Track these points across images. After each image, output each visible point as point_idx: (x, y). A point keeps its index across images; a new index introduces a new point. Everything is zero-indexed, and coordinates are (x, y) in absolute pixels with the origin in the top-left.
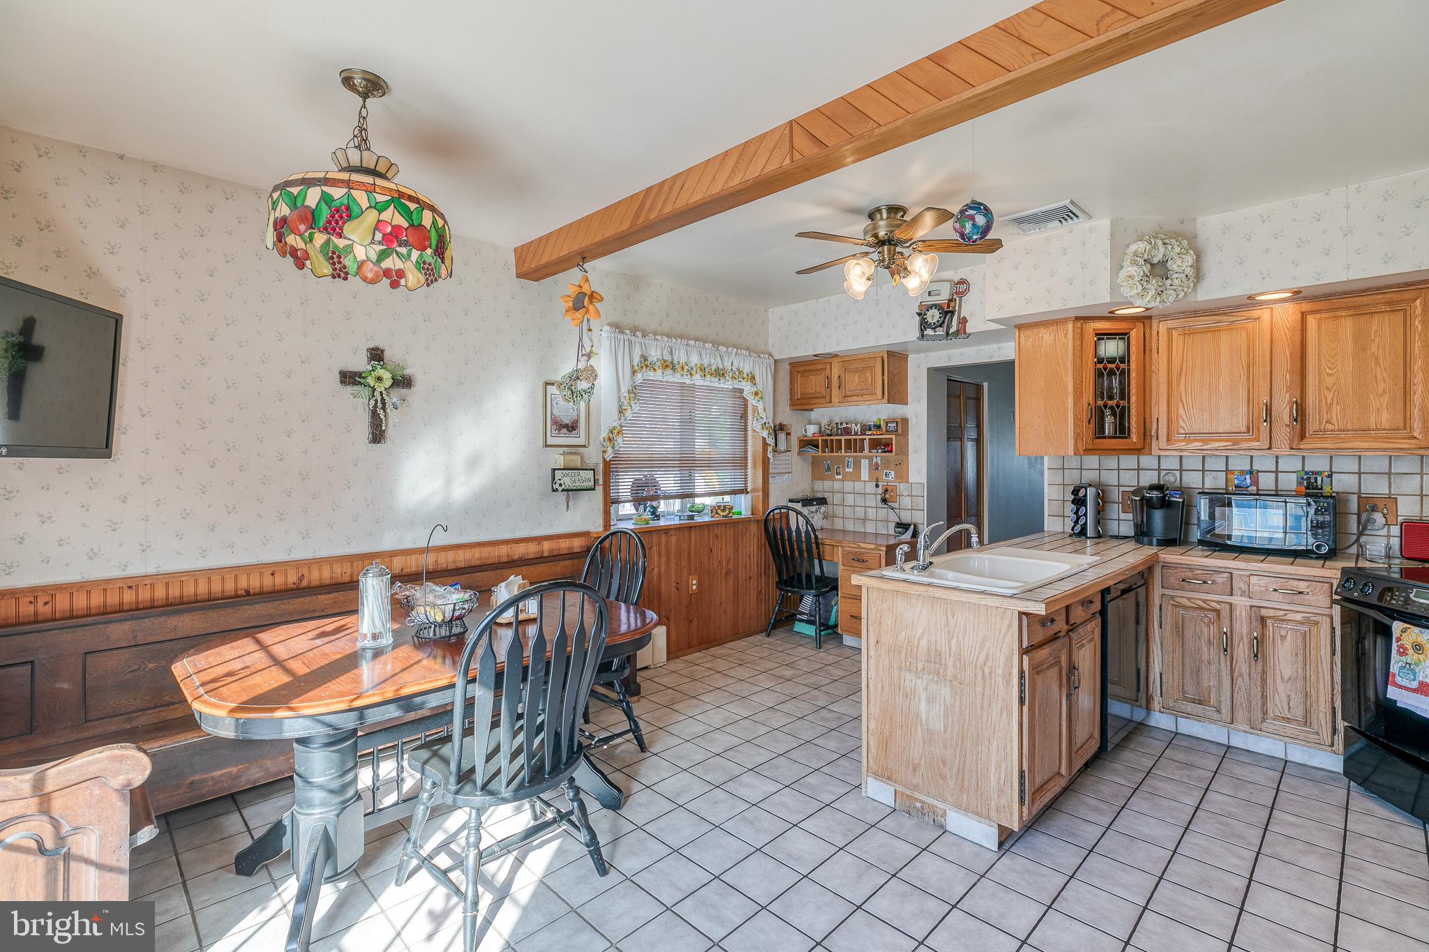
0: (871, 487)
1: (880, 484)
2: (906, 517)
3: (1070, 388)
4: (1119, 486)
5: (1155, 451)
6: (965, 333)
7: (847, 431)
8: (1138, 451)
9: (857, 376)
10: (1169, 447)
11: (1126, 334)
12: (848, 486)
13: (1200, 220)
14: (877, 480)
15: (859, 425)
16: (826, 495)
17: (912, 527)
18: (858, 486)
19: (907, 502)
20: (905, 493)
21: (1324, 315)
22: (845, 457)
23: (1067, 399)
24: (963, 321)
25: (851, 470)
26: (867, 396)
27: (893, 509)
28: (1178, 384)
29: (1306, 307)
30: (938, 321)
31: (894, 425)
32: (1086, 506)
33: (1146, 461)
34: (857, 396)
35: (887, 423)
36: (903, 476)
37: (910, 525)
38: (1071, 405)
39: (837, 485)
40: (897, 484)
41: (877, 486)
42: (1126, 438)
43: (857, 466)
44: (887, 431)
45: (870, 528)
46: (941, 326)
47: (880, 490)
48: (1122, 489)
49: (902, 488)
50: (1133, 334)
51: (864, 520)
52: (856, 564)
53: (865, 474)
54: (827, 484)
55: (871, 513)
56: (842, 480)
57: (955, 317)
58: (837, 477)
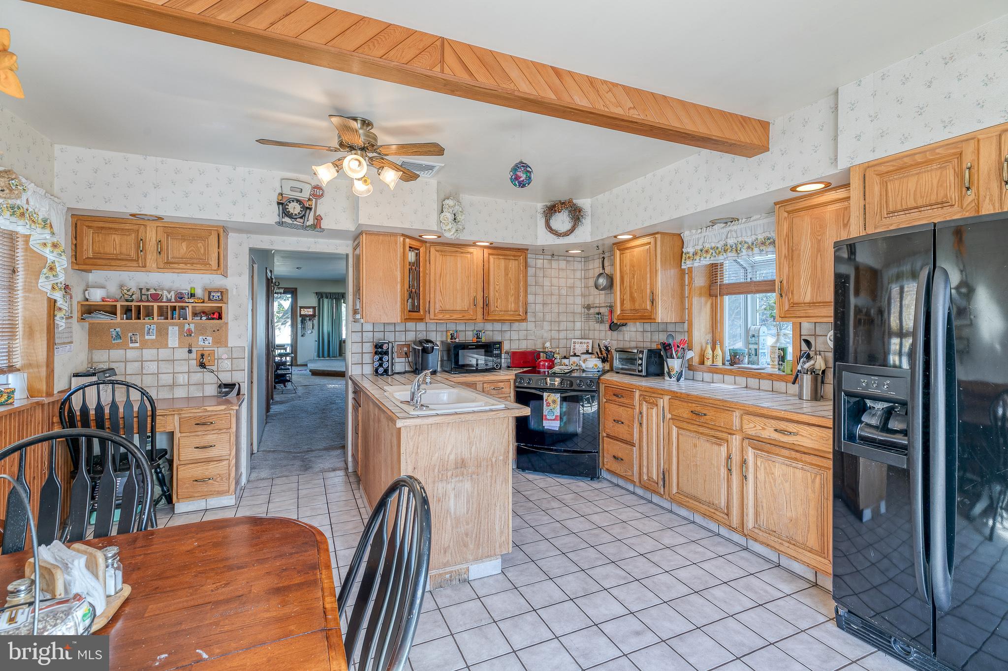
0: (182, 353)
1: (194, 350)
2: (226, 378)
3: (399, 279)
4: (395, 342)
5: (427, 320)
6: (320, 227)
7: (156, 298)
8: (421, 320)
9: (184, 245)
10: (435, 318)
11: (418, 249)
12: (148, 353)
13: (461, 195)
14: (190, 346)
15: (172, 293)
16: (113, 366)
17: (237, 386)
18: (164, 353)
19: (226, 364)
20: (225, 356)
21: (495, 257)
22: (144, 324)
23: (397, 286)
24: (318, 219)
25: (154, 337)
26: (198, 266)
27: (212, 372)
28: (440, 283)
29: (491, 251)
30: (299, 213)
31: (219, 294)
32: (388, 355)
33: (421, 326)
34: (186, 264)
35: (210, 293)
36: (221, 340)
37: (234, 385)
38: (399, 290)
39: (131, 354)
40: (216, 349)
41: (190, 351)
42: (418, 312)
43: (162, 333)
44: (209, 299)
45: (180, 393)
46: (301, 218)
47: (194, 355)
48: (397, 343)
49: (221, 352)
50: (421, 250)
51: (173, 386)
52: (200, 428)
53: (173, 339)
54: (116, 354)
55: (182, 379)
56: (141, 348)
57: (312, 213)
58: (131, 345)
